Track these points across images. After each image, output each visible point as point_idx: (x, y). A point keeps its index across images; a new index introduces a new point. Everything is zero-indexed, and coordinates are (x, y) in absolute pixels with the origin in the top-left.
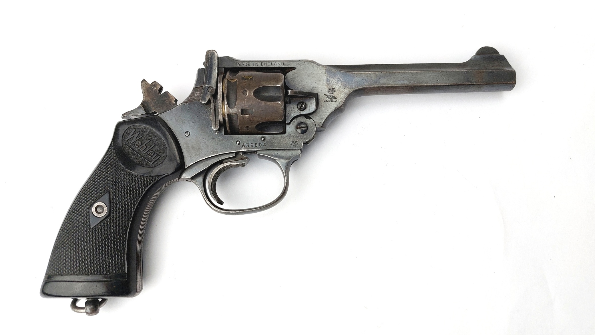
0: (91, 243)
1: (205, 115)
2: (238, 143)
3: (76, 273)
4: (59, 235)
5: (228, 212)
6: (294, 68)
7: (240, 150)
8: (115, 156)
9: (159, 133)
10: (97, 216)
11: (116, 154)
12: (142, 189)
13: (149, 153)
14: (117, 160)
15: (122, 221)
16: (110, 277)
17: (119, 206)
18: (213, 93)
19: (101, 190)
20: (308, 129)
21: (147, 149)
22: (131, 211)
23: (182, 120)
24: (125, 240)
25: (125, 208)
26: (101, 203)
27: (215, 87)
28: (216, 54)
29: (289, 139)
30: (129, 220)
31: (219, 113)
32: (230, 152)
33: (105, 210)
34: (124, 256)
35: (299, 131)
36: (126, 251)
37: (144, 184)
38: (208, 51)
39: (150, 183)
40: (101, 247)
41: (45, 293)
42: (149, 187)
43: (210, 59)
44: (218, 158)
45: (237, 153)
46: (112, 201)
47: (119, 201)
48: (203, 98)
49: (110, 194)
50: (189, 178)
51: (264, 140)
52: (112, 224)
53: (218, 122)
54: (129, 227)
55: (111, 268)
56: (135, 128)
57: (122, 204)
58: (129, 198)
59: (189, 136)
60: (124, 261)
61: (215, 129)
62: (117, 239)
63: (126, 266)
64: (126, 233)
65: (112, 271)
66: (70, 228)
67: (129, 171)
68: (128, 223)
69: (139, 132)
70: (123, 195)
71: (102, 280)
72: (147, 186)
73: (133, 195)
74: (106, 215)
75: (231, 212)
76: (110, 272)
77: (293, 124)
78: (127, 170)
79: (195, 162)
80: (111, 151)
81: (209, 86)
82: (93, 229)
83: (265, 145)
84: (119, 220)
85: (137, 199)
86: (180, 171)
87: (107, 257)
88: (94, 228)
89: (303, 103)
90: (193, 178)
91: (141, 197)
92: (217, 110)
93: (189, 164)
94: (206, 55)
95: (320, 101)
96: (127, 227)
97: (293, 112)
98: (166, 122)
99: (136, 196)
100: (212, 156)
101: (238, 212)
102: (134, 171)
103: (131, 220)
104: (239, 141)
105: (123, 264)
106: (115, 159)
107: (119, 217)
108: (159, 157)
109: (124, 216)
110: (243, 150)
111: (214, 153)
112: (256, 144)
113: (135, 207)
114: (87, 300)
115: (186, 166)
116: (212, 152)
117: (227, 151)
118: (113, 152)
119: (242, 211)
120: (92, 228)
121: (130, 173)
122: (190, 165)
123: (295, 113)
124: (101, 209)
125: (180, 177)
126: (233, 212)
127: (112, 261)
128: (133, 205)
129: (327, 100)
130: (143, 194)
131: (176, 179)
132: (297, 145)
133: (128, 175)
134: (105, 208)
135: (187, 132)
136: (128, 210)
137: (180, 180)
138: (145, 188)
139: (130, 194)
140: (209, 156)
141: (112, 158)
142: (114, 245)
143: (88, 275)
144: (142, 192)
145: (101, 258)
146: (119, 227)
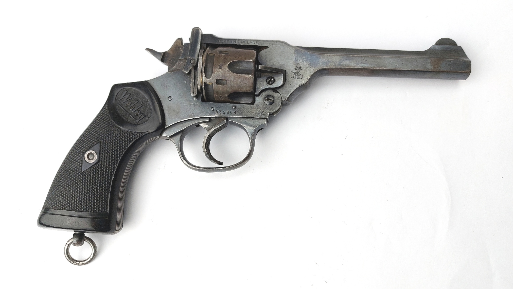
0: (81, 184)
1: (187, 83)
2: (212, 109)
3: (66, 209)
4: (56, 176)
5: (199, 168)
6: (267, 47)
7: (213, 115)
8: (108, 113)
9: (146, 96)
10: (88, 162)
11: (109, 111)
12: (127, 143)
13: (136, 112)
14: (110, 116)
15: (109, 168)
16: (94, 215)
17: (107, 155)
18: (195, 65)
19: (94, 141)
20: (275, 101)
21: (135, 109)
22: (117, 161)
23: (167, 86)
24: (110, 185)
25: (112, 158)
26: (92, 151)
27: (196, 60)
28: (200, 31)
29: (257, 109)
30: (114, 168)
31: (198, 82)
32: (205, 117)
33: (95, 157)
34: (107, 198)
35: (267, 102)
36: (110, 194)
37: (130, 138)
38: (194, 28)
39: (135, 138)
40: (88, 189)
41: (41, 223)
43: (194, 35)
44: (195, 121)
45: (210, 118)
46: (101, 150)
47: (107, 151)
48: (186, 69)
49: (100, 144)
50: (168, 136)
51: (235, 108)
52: (100, 170)
53: (197, 89)
54: (114, 174)
55: (95, 207)
56: (126, 90)
57: (110, 153)
58: (116, 149)
59: (171, 100)
60: (107, 202)
61: (193, 95)
62: (102, 183)
63: (108, 207)
64: (111, 179)
65: (96, 210)
66: (66, 170)
67: (118, 126)
68: (114, 170)
69: (130, 94)
70: (111, 146)
71: (88, 216)
72: (132, 140)
73: (120, 147)
74: (96, 162)
75: (201, 169)
76: (94, 210)
77: (262, 96)
78: (117, 125)
79: (174, 123)
80: (105, 108)
81: (192, 58)
82: (84, 173)
83: (236, 113)
84: (106, 167)
85: (122, 151)
86: (161, 130)
87: (93, 197)
88: (85, 171)
89: (272, 78)
90: (171, 137)
91: (126, 149)
92: (196, 79)
93: (169, 125)
94: (192, 31)
95: (287, 77)
96: (112, 173)
97: (262, 85)
98: (153, 87)
99: (122, 148)
100: (189, 119)
101: (207, 169)
102: (123, 126)
103: (116, 168)
104: (214, 108)
105: (106, 205)
106: (108, 116)
107: (106, 164)
108: (144, 116)
109: (111, 164)
110: (216, 116)
111: (191, 116)
112: (228, 112)
113: (121, 158)
114: (74, 233)
115: (167, 126)
116: (189, 115)
117: (202, 116)
118: (107, 109)
119: (211, 169)
120: (83, 171)
121: (119, 128)
123: (264, 86)
124: (92, 156)
125: (161, 135)
126: (203, 169)
127: (97, 201)
128: (119, 155)
129: (294, 77)
130: (128, 146)
131: (158, 136)
132: (264, 115)
133: (117, 130)
134: (96, 156)
135: (170, 97)
136: (114, 159)
137: (161, 138)
138: (130, 141)
139: (117, 146)
140: (187, 118)
141: (105, 114)
142: (100, 188)
143: (76, 211)
144: (127, 145)
145: (88, 197)
146: (106, 173)
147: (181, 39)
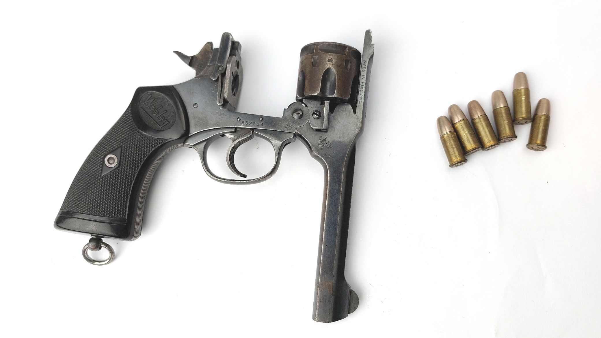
0: (100, 189)
1: (214, 91)
2: (238, 119)
3: (84, 212)
4: (75, 178)
5: (221, 180)
7: (239, 126)
8: (131, 117)
9: (171, 102)
10: (109, 166)
11: (132, 115)
12: (149, 149)
13: (160, 118)
14: (132, 120)
15: (129, 174)
16: (112, 220)
17: (128, 160)
18: (223, 72)
19: (115, 144)
20: (303, 116)
21: (159, 114)
22: (138, 166)
23: (193, 93)
24: (129, 191)
25: (133, 163)
26: (113, 155)
27: (225, 67)
28: (231, 37)
29: (284, 122)
30: (135, 173)
31: (225, 90)
32: (230, 127)
33: (115, 162)
34: (126, 204)
35: (296, 117)
36: (129, 200)
37: (152, 145)
38: (224, 33)
39: (157, 145)
40: (107, 194)
41: (58, 225)
42: (156, 148)
43: (224, 40)
44: (220, 130)
45: (236, 129)
46: (122, 155)
47: (129, 156)
48: (214, 76)
49: (122, 148)
50: (192, 145)
51: (262, 120)
52: (120, 175)
53: (223, 98)
54: (134, 180)
55: (114, 212)
56: (151, 94)
57: (131, 158)
58: (137, 155)
59: (197, 107)
60: (126, 208)
61: (219, 104)
62: (122, 189)
63: (127, 213)
64: (131, 185)
65: (114, 215)
66: (85, 173)
67: (141, 131)
68: (134, 176)
69: (155, 98)
70: (133, 151)
71: (106, 221)
72: (155, 146)
73: (141, 153)
74: (116, 167)
75: (223, 180)
76: (112, 215)
77: (290, 109)
78: (139, 130)
79: (198, 132)
80: (128, 112)
81: (220, 65)
82: (103, 177)
83: (262, 125)
84: (127, 172)
85: (144, 157)
86: (185, 138)
87: (112, 202)
88: (105, 176)
90: (194, 145)
91: (148, 155)
92: (223, 88)
94: (222, 36)
96: (133, 179)
98: (179, 92)
99: (144, 154)
100: (214, 128)
101: (230, 181)
102: (145, 132)
103: (137, 174)
104: (240, 118)
105: (125, 211)
106: (131, 119)
107: (127, 170)
108: (168, 122)
109: (131, 169)
110: (242, 127)
111: (216, 125)
112: (254, 123)
113: (142, 163)
114: (91, 237)
115: (191, 134)
116: (214, 124)
117: (228, 126)
118: (130, 113)
119: (233, 181)
120: (102, 175)
121: (141, 133)
122: (194, 133)
124: (113, 160)
125: (184, 142)
126: (225, 181)
127: (115, 206)
128: (140, 161)
130: (150, 152)
131: (181, 144)
132: (291, 129)
133: (139, 135)
134: (116, 160)
135: (196, 104)
136: (135, 165)
137: (184, 146)
138: (152, 148)
139: (139, 152)
140: (212, 127)
141: (128, 117)
142: (119, 193)
143: (94, 215)
144: (149, 151)
145: (107, 202)
146: (126, 178)
147: (211, 44)
